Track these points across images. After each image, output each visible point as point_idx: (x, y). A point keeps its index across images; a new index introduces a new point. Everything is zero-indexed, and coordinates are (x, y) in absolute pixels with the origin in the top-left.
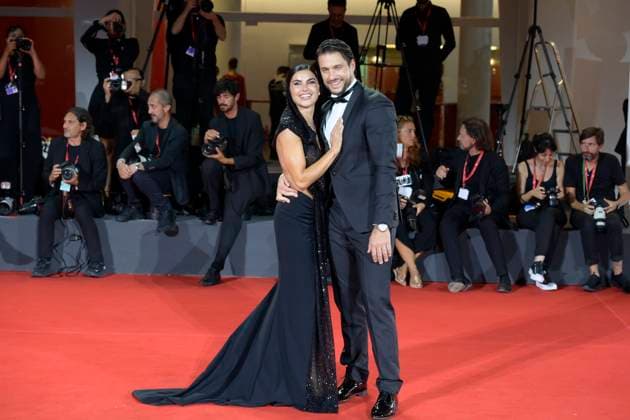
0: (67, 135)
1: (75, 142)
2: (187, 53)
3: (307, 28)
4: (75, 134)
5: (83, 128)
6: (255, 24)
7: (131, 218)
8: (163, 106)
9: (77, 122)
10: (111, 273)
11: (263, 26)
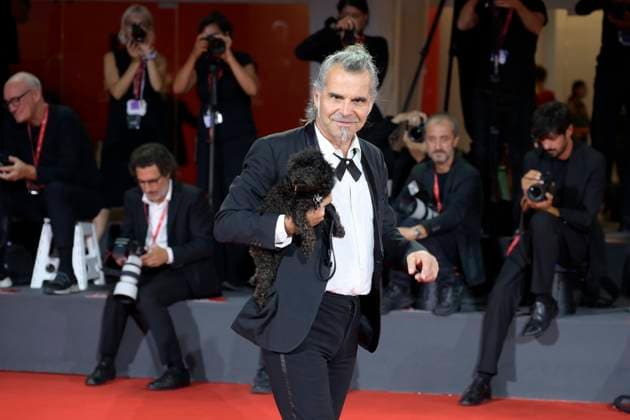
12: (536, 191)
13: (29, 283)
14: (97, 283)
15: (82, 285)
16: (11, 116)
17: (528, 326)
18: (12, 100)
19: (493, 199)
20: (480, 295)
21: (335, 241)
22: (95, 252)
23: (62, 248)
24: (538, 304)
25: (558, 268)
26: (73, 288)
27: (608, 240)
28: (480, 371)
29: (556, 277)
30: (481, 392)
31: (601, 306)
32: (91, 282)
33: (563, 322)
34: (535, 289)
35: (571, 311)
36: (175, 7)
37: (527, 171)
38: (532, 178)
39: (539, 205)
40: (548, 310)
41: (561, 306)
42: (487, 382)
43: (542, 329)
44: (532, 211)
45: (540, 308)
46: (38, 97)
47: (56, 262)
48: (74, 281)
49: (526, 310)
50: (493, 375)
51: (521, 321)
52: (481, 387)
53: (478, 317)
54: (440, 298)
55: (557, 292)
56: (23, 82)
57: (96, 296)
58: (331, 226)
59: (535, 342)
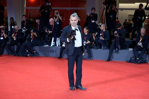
0: (85, 32)
1: (86, 34)
2: (111, 16)
3: (134, 11)
4: (86, 32)
5: (88, 31)
6: (122, 10)
7: (98, 49)
8: (104, 27)
9: (87, 30)
10: (93, 59)
11: (124, 11)
12: (116, 34)
13: (51, 45)
14: (59, 45)
15: (57, 46)
16: (50, 24)
17: (115, 51)
18: (50, 22)
19: (111, 35)
20: (109, 47)
21: (75, 41)
22: (59, 42)
23: (55, 41)
24: (117, 48)
25: (119, 44)
26: (56, 46)
27: (126, 40)
28: (109, 57)
29: (119, 45)
30: (109, 60)
31: (125, 49)
32: (58, 45)
33: (120, 51)
34: (116, 46)
35: (121, 49)
36: (69, 10)
37: (115, 31)
38: (116, 32)
39: (117, 36)
40: (118, 49)
41: (120, 49)
42: (110, 59)
43: (117, 52)
44: (116, 36)
45: (117, 49)
46: (53, 22)
47: (54, 43)
48: (56, 45)
49: (115, 49)
50: (111, 58)
51: (114, 51)
52: (109, 59)
53: (109, 50)
54: (104, 47)
55: (119, 47)
56: (52, 20)
57: (59, 47)
58: (74, 39)
59: (116, 54)
